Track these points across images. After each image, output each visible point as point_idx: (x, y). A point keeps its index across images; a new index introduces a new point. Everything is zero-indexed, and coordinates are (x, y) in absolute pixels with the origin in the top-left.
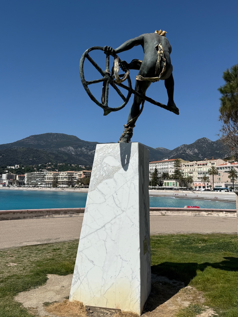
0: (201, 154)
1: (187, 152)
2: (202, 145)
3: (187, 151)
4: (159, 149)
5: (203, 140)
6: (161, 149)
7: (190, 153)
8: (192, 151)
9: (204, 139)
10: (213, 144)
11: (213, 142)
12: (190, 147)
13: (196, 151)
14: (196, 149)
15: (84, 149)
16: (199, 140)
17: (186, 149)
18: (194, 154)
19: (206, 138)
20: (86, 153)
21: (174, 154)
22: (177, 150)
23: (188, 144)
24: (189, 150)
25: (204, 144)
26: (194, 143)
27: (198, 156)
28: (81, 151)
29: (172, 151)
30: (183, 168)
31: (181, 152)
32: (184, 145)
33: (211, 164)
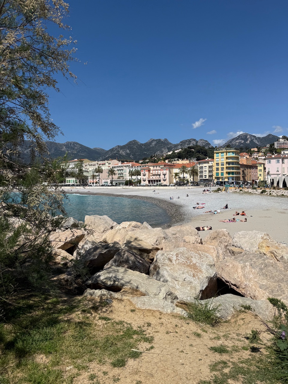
0: (132, 154)
2: (133, 146)
3: (120, 151)
4: (97, 149)
5: (134, 142)
6: (98, 150)
7: (123, 153)
10: (142, 146)
12: (123, 148)
13: (128, 151)
16: (130, 142)
17: (119, 149)
18: (126, 155)
19: (136, 141)
21: (109, 155)
22: (112, 150)
23: (121, 145)
24: (122, 151)
25: (135, 146)
26: (127, 145)
27: (130, 156)
29: (108, 151)
30: (88, 167)
31: (116, 152)
32: (118, 146)
33: (108, 164)
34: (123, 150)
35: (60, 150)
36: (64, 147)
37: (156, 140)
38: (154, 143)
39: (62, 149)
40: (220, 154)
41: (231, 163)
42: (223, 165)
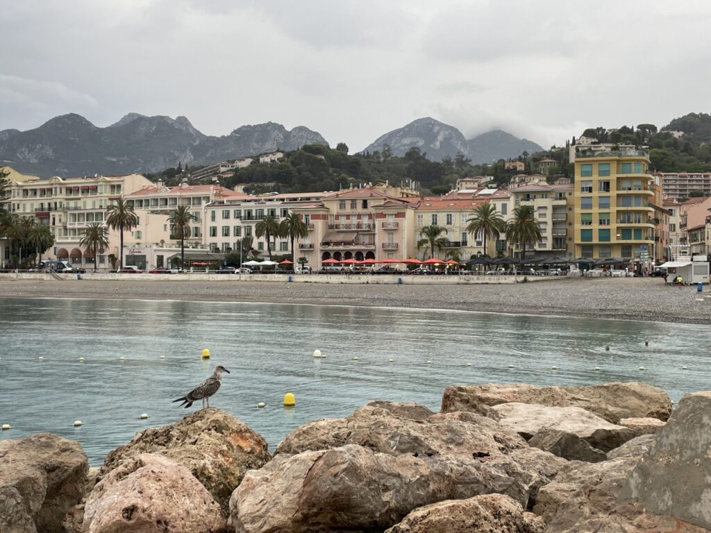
1: (18, 155)
2: (67, 136)
9: (74, 119)
13: (49, 152)
14: (47, 148)
30: (17, 198)
33: (108, 189)
34: (28, 146)
40: (595, 169)
41: (633, 201)
42: (607, 204)
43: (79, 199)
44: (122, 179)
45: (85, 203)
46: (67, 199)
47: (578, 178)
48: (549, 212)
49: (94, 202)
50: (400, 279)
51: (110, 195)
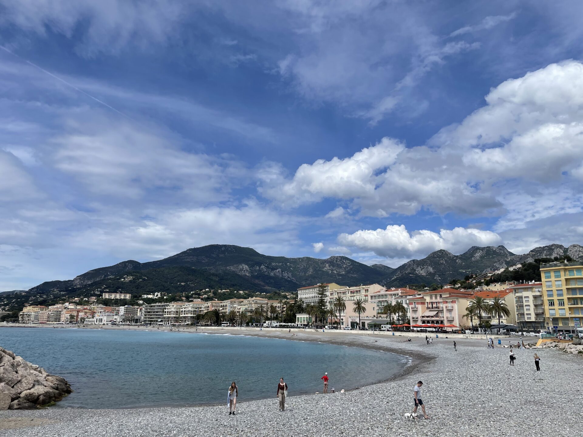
0: (437, 274)
1: (416, 272)
2: (439, 261)
3: (417, 270)
5: (440, 254)
6: (380, 267)
7: (421, 272)
8: (423, 270)
9: (442, 253)
10: (456, 260)
11: (455, 256)
12: (421, 263)
13: (431, 269)
14: (429, 267)
15: (264, 267)
16: (434, 253)
17: (415, 267)
18: (427, 275)
20: (266, 273)
21: (398, 275)
22: (402, 268)
23: (419, 260)
24: (419, 269)
25: (442, 259)
26: (428, 258)
27: (434, 278)
28: (260, 270)
29: (395, 270)
31: (408, 271)
32: (413, 261)
33: (364, 291)
34: (421, 267)
35: (320, 270)
36: (327, 265)
37: (483, 249)
38: (478, 255)
39: (323, 268)
40: (552, 274)
41: (578, 291)
42: (561, 294)
43: (354, 296)
44: (369, 286)
45: (356, 297)
46: (351, 296)
47: (543, 279)
48: (531, 299)
49: (360, 297)
50: (437, 336)
51: (365, 294)
